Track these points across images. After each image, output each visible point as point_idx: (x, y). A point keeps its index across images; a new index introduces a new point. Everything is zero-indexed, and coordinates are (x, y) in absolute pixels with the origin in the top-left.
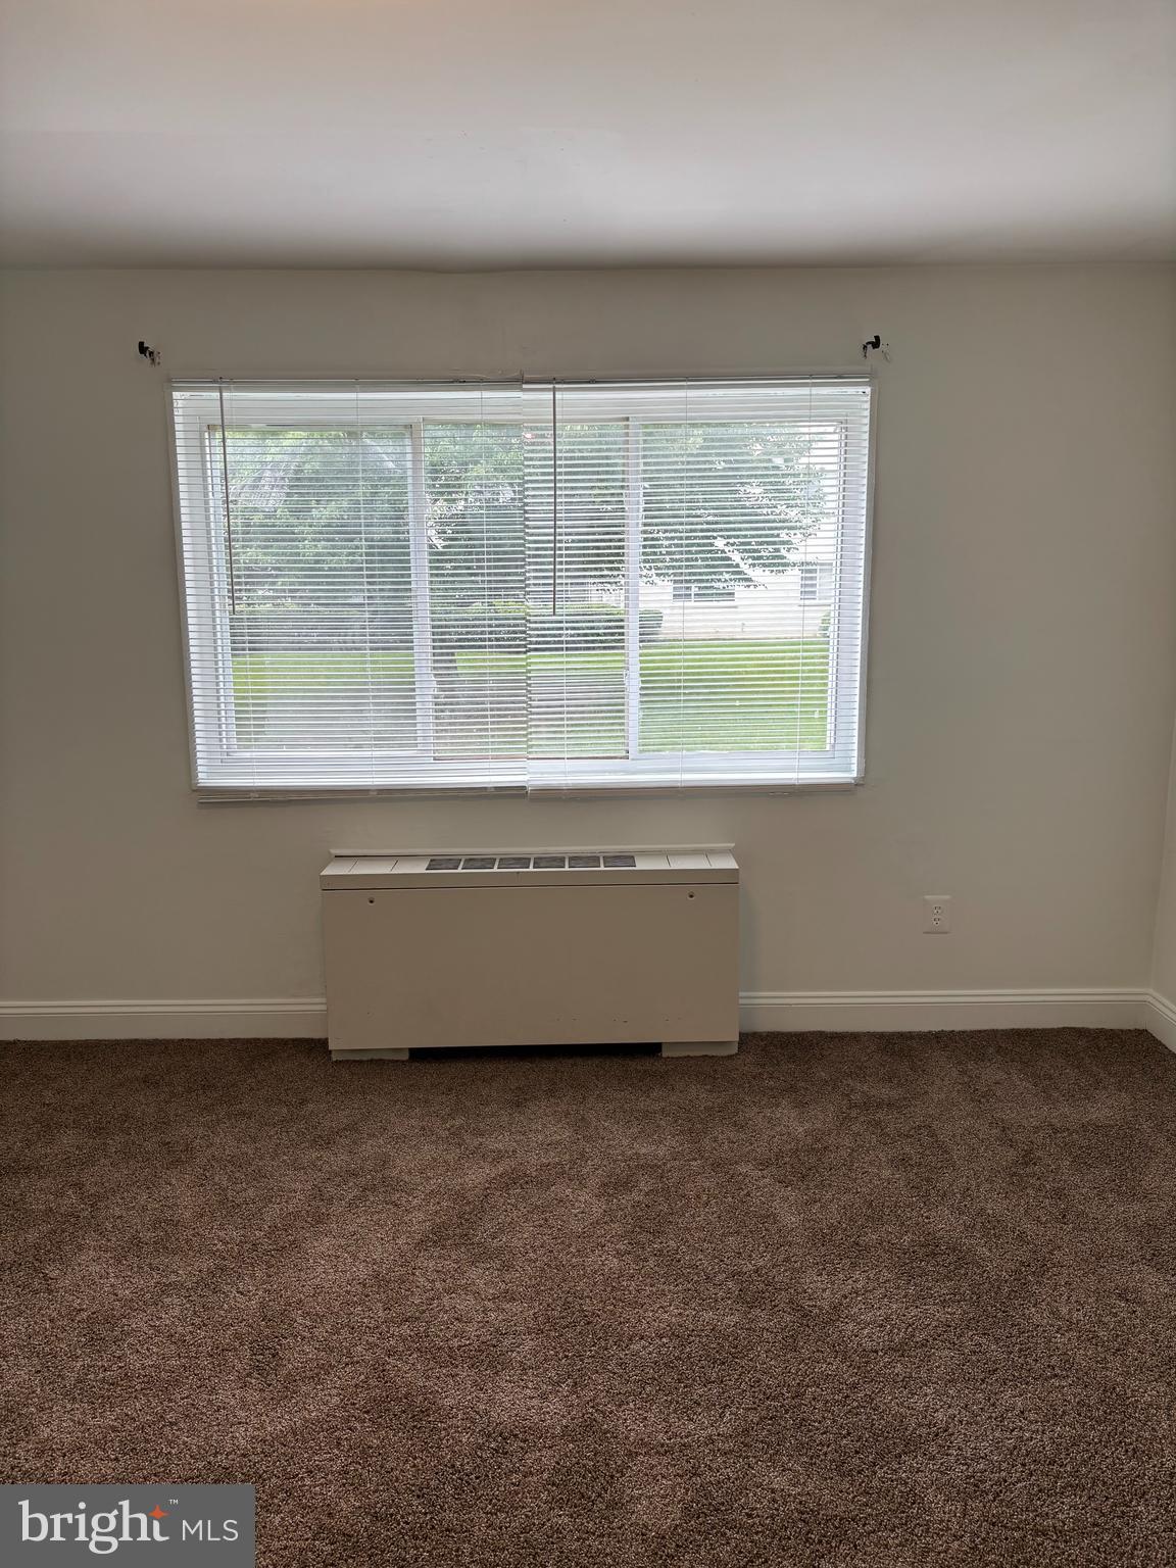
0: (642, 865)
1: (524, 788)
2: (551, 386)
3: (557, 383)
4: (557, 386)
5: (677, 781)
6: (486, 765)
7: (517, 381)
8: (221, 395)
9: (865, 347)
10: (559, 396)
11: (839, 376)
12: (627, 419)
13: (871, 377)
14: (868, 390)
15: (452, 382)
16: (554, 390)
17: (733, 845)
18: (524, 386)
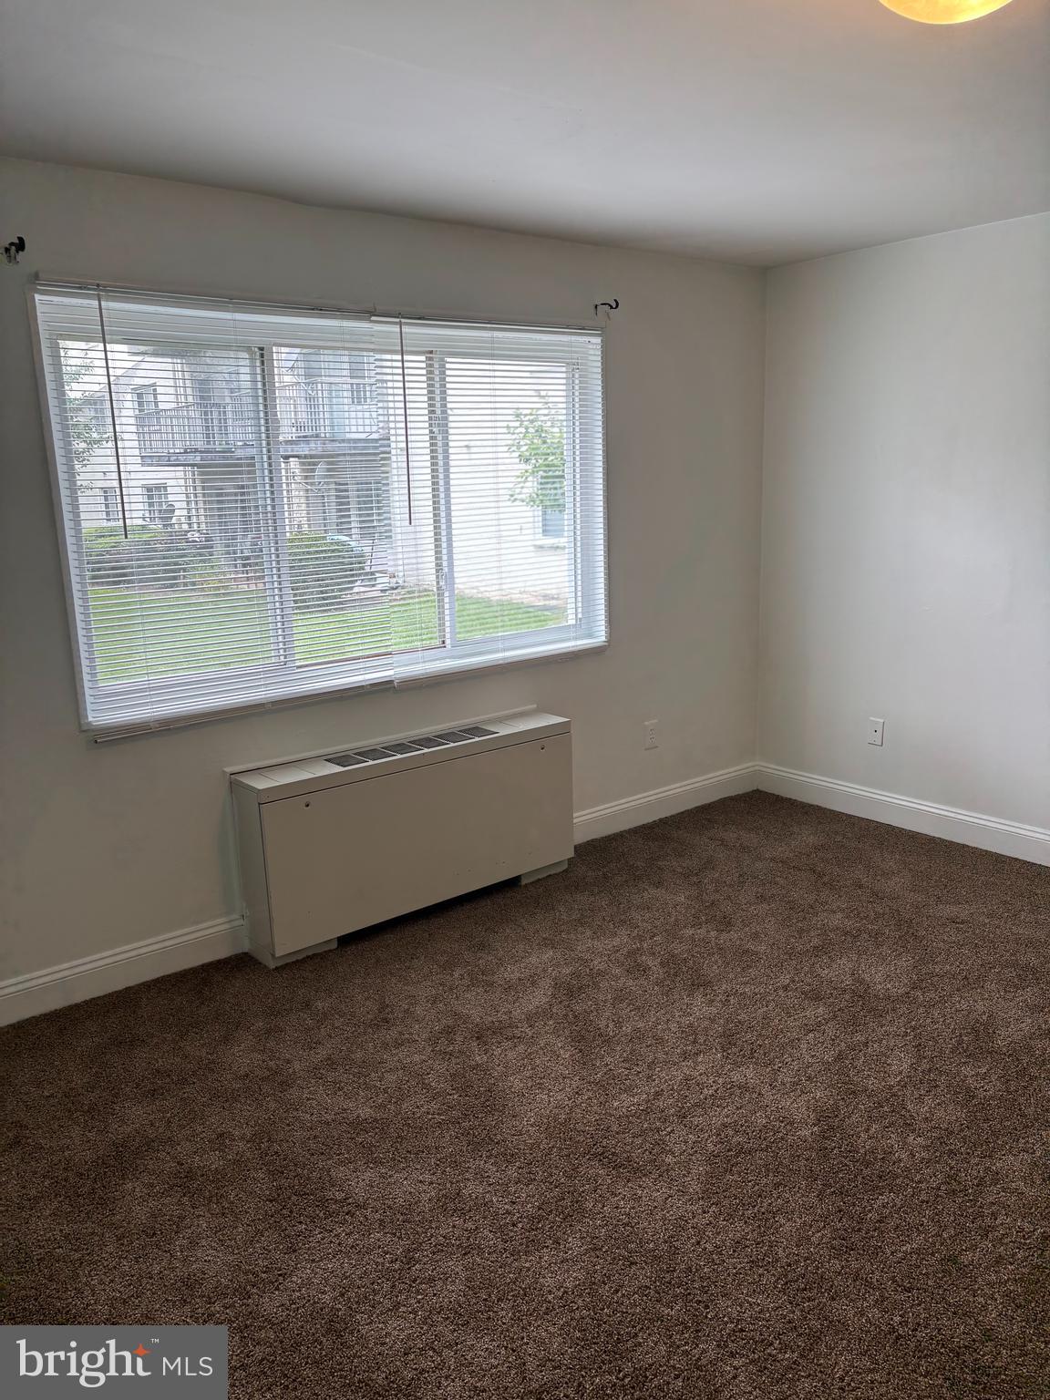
0: (504, 731)
1: (391, 682)
2: (398, 320)
3: (403, 318)
4: (403, 320)
5: (498, 660)
6: (361, 666)
7: (368, 313)
8: (100, 305)
9: (596, 307)
10: (406, 329)
11: (581, 328)
12: (431, 352)
13: (602, 330)
14: (598, 340)
15: (313, 309)
16: (400, 324)
17: (535, 706)
18: (373, 318)
